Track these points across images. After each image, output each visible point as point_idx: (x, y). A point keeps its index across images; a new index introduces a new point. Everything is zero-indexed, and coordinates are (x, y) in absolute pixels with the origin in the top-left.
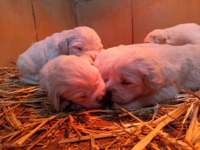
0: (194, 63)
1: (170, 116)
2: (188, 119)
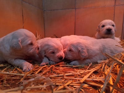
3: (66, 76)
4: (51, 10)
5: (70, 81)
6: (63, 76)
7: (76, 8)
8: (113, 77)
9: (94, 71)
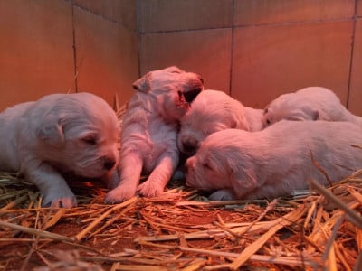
0: (327, 143)
1: (286, 219)
2: (311, 222)
3: (188, 240)
4: (161, 32)
5: (197, 260)
6: (178, 241)
7: (235, 24)
8: (341, 256)
9: (279, 227)
